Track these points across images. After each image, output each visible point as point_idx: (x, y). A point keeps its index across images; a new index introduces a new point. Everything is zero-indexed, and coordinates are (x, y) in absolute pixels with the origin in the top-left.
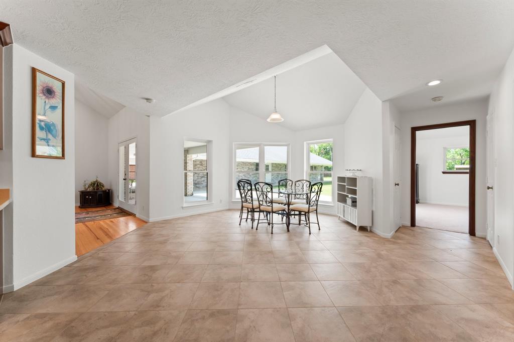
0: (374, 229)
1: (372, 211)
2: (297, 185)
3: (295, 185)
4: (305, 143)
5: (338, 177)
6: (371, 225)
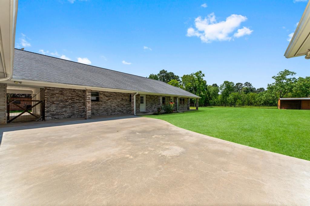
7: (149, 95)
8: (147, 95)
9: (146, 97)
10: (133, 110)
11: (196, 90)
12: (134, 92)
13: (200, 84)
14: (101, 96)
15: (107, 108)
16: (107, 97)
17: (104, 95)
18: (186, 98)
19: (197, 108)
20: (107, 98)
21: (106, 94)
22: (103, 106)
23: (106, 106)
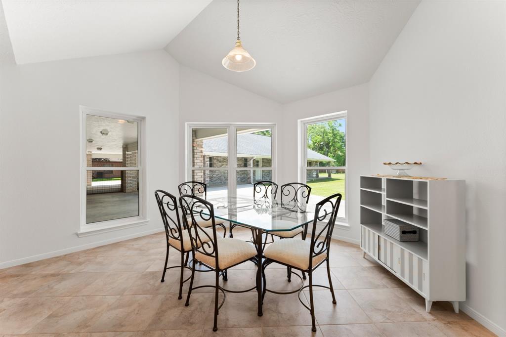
0: (473, 311)
1: (468, 266)
2: (285, 192)
3: (282, 191)
4: (299, 121)
5: (361, 177)
6: (463, 299)
7: (266, 159)
8: (263, 159)
9: (263, 162)
10: (250, 177)
11: (328, 147)
12: (251, 156)
13: (336, 138)
14: (215, 161)
15: (220, 175)
16: (220, 162)
17: (218, 160)
18: (314, 161)
19: (330, 175)
20: (220, 164)
21: (219, 158)
22: (217, 173)
23: (219, 173)
